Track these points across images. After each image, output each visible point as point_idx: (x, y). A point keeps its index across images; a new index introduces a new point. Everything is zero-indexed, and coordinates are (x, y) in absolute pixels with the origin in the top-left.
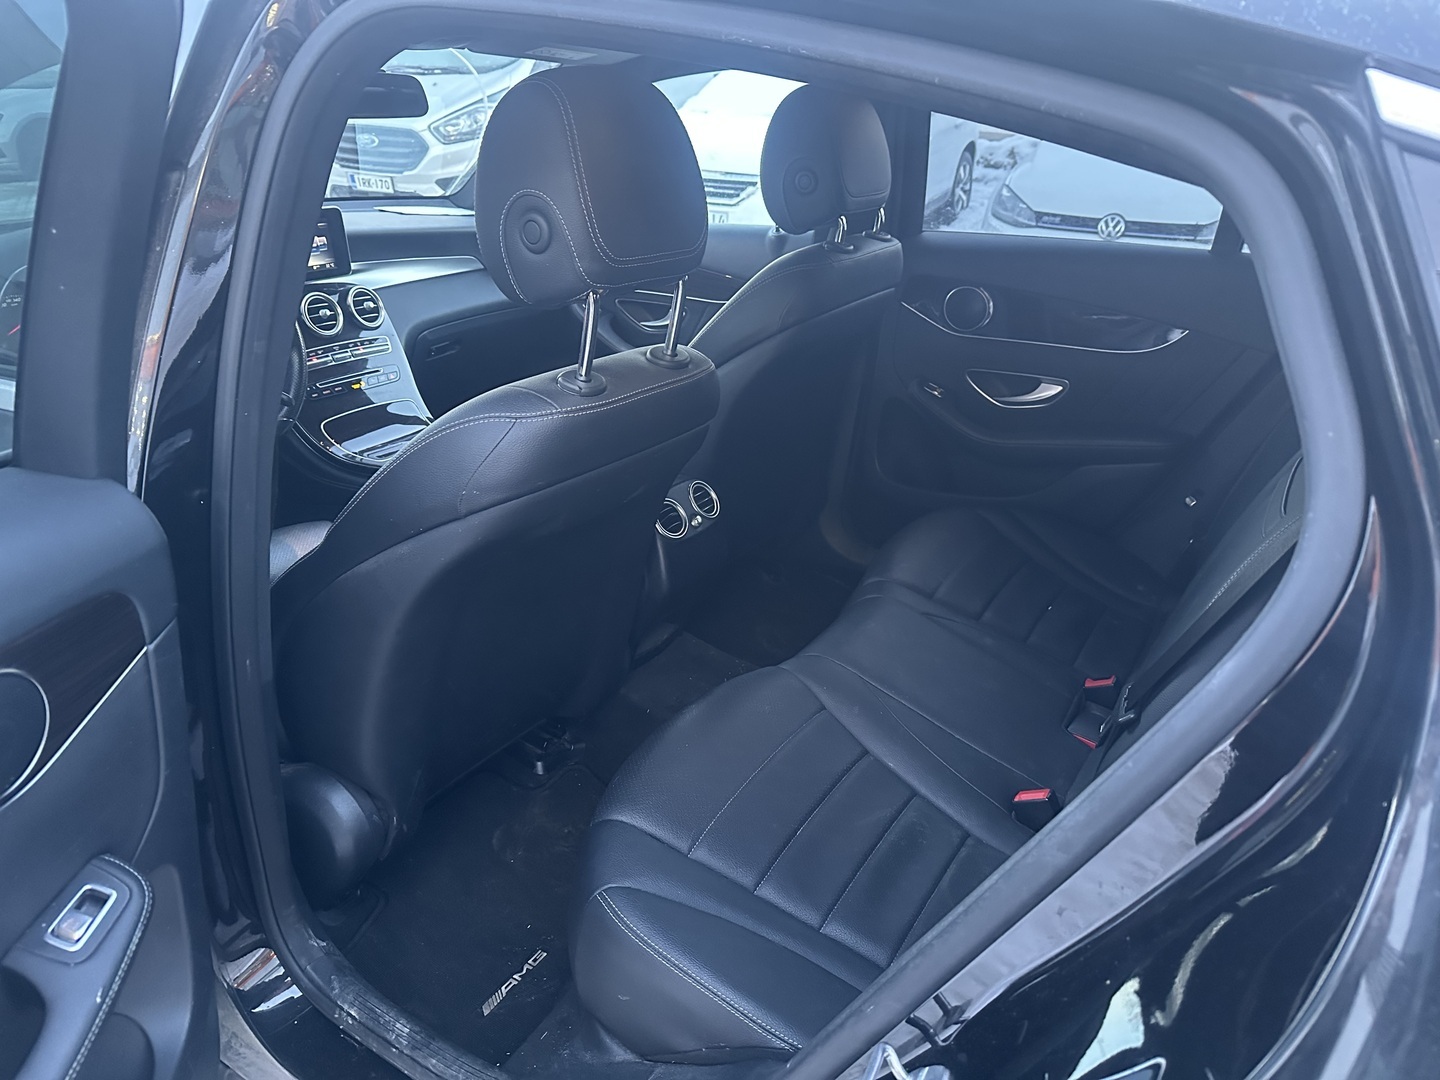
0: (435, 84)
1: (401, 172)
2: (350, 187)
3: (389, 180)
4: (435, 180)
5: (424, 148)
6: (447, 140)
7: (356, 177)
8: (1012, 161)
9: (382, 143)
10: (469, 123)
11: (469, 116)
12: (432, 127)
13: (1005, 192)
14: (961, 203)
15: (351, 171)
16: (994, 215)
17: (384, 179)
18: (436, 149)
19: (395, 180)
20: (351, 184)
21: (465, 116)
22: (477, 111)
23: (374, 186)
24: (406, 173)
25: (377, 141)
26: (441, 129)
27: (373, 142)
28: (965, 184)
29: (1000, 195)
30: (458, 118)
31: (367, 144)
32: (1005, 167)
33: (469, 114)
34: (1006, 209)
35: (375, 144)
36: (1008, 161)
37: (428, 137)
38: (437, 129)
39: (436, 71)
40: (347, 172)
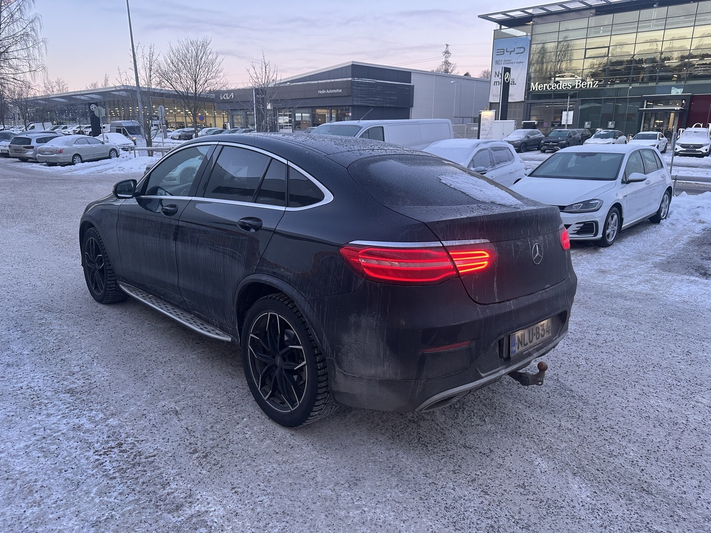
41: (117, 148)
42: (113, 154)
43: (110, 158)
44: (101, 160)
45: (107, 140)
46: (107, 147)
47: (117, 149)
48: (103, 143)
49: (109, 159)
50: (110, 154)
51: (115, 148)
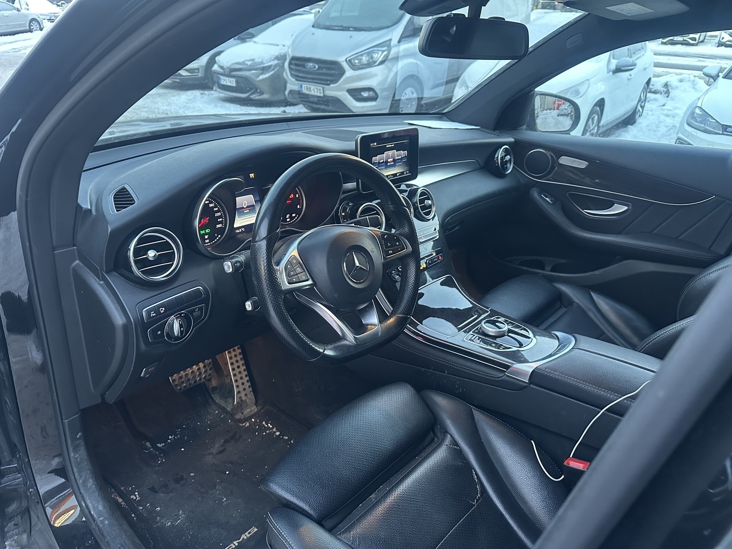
0: (351, 37)
1: (329, 85)
2: (299, 91)
3: (321, 89)
4: (346, 90)
5: (343, 72)
6: (354, 67)
7: (303, 86)
8: (665, 90)
9: (319, 68)
10: (367, 58)
11: (368, 55)
12: (348, 60)
13: (698, 111)
14: (639, 113)
15: (300, 83)
16: (688, 124)
17: (319, 88)
18: (349, 73)
19: (325, 89)
20: (300, 89)
21: (366, 55)
22: (373, 52)
23: (313, 92)
24: (331, 85)
25: (317, 67)
26: (352, 61)
27: (315, 67)
28: (642, 102)
29: (693, 113)
30: (362, 55)
31: (311, 68)
32: (661, 93)
33: (368, 54)
34: (696, 121)
35: (316, 69)
36: (662, 89)
37: (345, 66)
38: (350, 61)
39: (351, 29)
40: (299, 84)
41: (39, 17)
42: (35, 26)
43: (31, 31)
44: (18, 34)
45: (27, 7)
46: (25, 16)
47: (39, 19)
48: (18, 10)
49: (29, 33)
50: (30, 26)
51: (36, 17)
